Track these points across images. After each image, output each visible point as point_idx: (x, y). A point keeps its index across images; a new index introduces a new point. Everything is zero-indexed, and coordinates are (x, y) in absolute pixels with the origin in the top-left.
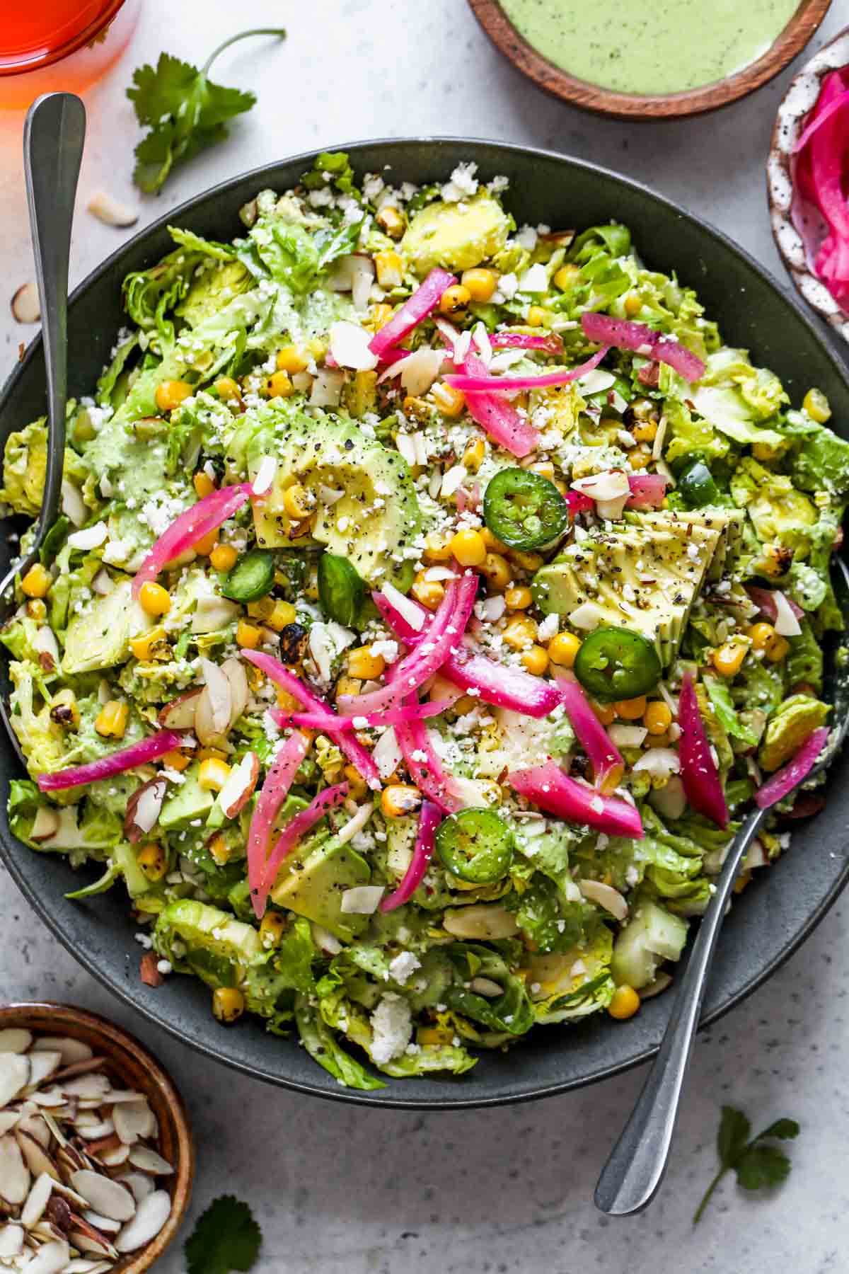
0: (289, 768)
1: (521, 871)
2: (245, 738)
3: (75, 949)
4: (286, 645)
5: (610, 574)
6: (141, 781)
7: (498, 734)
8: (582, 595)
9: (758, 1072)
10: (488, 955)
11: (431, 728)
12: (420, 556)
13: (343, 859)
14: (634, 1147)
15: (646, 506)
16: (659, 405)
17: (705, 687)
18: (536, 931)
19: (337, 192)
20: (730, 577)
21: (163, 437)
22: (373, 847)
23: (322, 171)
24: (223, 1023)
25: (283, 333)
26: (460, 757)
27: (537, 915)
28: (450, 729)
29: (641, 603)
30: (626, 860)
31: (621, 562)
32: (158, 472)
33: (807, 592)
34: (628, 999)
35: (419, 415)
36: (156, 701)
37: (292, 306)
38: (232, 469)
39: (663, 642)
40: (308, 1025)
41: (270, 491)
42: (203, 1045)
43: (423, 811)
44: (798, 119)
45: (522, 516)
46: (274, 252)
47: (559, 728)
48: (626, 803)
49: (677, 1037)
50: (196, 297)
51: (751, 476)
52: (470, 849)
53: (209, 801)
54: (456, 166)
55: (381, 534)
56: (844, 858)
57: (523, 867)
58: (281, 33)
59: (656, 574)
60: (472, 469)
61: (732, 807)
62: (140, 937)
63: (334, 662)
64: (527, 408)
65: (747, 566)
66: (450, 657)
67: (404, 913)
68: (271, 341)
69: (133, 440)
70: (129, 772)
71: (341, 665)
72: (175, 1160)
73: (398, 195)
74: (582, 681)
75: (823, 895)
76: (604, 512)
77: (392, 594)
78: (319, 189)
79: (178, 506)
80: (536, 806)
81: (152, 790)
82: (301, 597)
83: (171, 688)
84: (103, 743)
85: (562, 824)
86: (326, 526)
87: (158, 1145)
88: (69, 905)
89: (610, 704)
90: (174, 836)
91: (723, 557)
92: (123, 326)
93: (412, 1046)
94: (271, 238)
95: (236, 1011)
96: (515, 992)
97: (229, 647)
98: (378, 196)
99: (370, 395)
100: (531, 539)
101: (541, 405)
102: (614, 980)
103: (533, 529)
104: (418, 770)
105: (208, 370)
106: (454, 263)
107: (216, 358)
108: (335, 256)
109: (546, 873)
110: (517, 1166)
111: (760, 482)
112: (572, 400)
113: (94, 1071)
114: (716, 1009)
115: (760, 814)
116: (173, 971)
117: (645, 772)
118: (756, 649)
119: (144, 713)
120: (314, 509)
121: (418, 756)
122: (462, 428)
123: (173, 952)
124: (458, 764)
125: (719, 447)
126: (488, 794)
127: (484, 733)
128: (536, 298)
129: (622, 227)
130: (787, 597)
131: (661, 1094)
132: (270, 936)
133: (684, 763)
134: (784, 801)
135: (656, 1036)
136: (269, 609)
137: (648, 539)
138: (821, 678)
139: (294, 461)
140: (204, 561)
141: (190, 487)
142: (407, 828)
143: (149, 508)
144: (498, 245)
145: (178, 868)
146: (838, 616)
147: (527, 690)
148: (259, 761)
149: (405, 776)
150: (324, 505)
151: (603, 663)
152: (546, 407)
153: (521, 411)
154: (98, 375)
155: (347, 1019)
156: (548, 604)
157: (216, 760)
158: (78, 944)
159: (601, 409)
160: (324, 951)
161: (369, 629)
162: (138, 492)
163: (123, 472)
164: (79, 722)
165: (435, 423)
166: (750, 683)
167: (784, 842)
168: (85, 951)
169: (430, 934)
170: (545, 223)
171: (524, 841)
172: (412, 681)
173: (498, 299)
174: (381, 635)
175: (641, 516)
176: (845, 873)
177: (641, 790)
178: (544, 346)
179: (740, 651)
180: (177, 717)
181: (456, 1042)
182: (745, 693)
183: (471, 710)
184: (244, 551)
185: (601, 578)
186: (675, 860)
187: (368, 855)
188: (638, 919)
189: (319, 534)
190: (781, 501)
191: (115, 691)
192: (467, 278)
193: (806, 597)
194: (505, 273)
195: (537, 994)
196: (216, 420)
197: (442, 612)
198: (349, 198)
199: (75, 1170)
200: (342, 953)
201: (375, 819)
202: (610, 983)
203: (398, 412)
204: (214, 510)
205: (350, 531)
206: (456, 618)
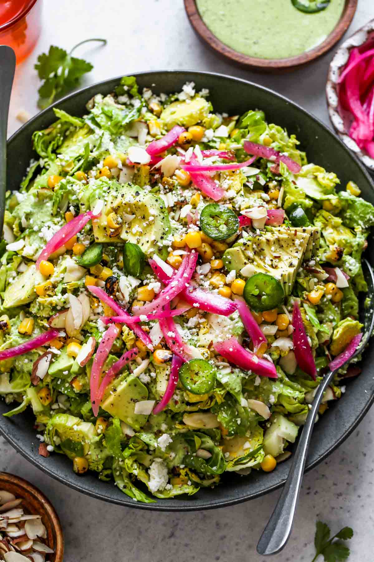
0: (110, 341)
1: (220, 391)
2: (88, 333)
3: (8, 437)
4: (108, 285)
5: (259, 252)
6: (39, 355)
7: (208, 326)
8: (246, 261)
9: (333, 508)
10: (204, 437)
11: (177, 323)
12: (171, 244)
13: (135, 385)
14: (276, 524)
15: (275, 224)
16: (280, 183)
17: (305, 309)
18: (227, 423)
19: (131, 97)
20: (315, 258)
21: (51, 198)
22: (149, 381)
23: (124, 85)
24: (78, 474)
25: (106, 150)
26: (190, 337)
27: (228, 416)
28: (185, 325)
29: (274, 266)
30: (269, 392)
31: (265, 247)
32: (48, 213)
33: (351, 267)
34: (271, 461)
35: (169, 185)
36: (47, 316)
37: (111, 140)
38: (83, 209)
39: (285, 283)
40: (118, 476)
41: (100, 214)
42: (69, 481)
43: (173, 360)
44: (340, 68)
45: (218, 225)
46: (102, 117)
47: (236, 323)
48: (268, 361)
49: (295, 473)
50: (66, 144)
51: (323, 217)
52: (196, 378)
53: (72, 361)
54: (185, 84)
55: (153, 233)
56: (371, 391)
57: (221, 389)
58: (105, 41)
59: (280, 253)
60: (194, 206)
61: (318, 370)
62: (39, 436)
63: (131, 293)
64: (219, 180)
65: (323, 256)
66: (185, 288)
67: (164, 416)
68: (101, 155)
69: (37, 200)
70: (34, 350)
71: (134, 295)
72: (55, 546)
73: (158, 99)
74: (247, 301)
75: (361, 409)
76: (256, 225)
77: (158, 260)
78: (122, 95)
79: (58, 228)
80: (226, 360)
81: (45, 358)
82: (115, 266)
83: (54, 308)
84: (22, 337)
85: (239, 370)
86: (127, 232)
87: (47, 541)
88: (5, 419)
89: (260, 313)
90: (55, 383)
91: (311, 247)
92: (32, 158)
93: (168, 485)
94: (101, 111)
95: (84, 468)
96: (217, 455)
97: (81, 289)
98: (149, 99)
99: (147, 177)
100: (222, 234)
101: (226, 179)
102: (264, 450)
103: (223, 230)
104: (171, 341)
105: (71, 170)
106: (185, 123)
107: (75, 166)
108: (130, 120)
109: (231, 392)
110: (219, 554)
111: (328, 219)
112: (240, 178)
113: (16, 507)
114: (313, 462)
115: (331, 373)
116: (54, 451)
117: (277, 347)
118: (328, 294)
119: (42, 322)
120: (121, 225)
121: (170, 334)
122: (190, 190)
123: (54, 441)
124: (190, 340)
125: (309, 203)
126: (204, 354)
127: (201, 326)
128: (222, 139)
129: (261, 111)
130: (341, 271)
131: (288, 499)
132: (101, 427)
133: (295, 344)
134: (342, 367)
135: (285, 476)
136: (100, 271)
137: (276, 237)
138: (358, 313)
139: (112, 203)
140: (70, 252)
141: (63, 220)
142: (166, 370)
143: (44, 230)
144: (205, 115)
145: (57, 401)
146: (364, 285)
147: (222, 303)
148: (96, 341)
149: (165, 345)
150: (126, 223)
151: (256, 292)
152: (229, 180)
153: (216, 181)
154: (21, 181)
155: (138, 469)
156: (230, 266)
157: (75, 343)
158: (9, 435)
159: (253, 182)
160: (127, 435)
161: (147, 278)
162: (39, 223)
163: (32, 215)
164: (10, 329)
165: (177, 188)
166: (325, 311)
167: (343, 390)
168: (12, 438)
169: (177, 427)
170: (226, 112)
171: (221, 376)
172: (168, 298)
173: (205, 140)
174: (152, 280)
175: (273, 228)
176: (372, 398)
177: (276, 356)
178: (227, 156)
179: (320, 293)
180: (57, 322)
181: (189, 483)
182: (323, 316)
183: (195, 316)
184: (88, 246)
185: (255, 253)
186: (292, 392)
187: (147, 385)
188: (275, 423)
189: (124, 236)
190: (338, 229)
191: (28, 314)
192: (190, 129)
193: (350, 270)
194: (208, 129)
195: (227, 458)
196: (75, 188)
197: (181, 269)
198: (136, 99)
199: (6, 552)
200: (135, 436)
201: (150, 367)
202: (262, 452)
203: (160, 185)
204: (75, 226)
205: (138, 233)
206: (188, 270)
